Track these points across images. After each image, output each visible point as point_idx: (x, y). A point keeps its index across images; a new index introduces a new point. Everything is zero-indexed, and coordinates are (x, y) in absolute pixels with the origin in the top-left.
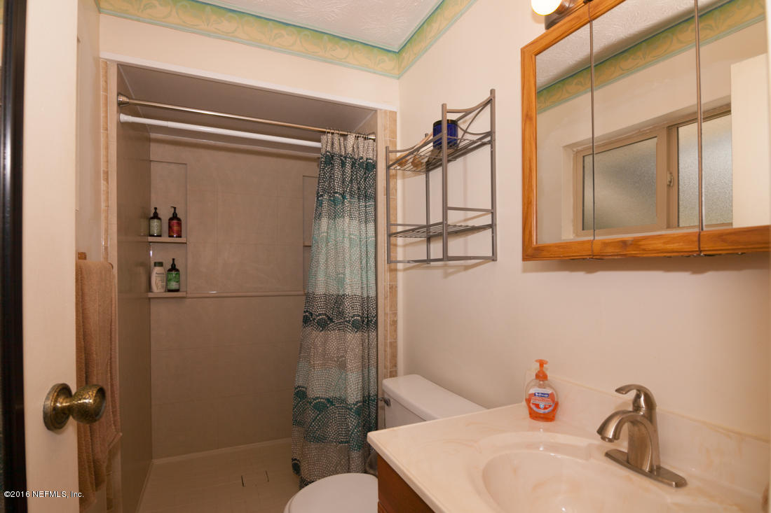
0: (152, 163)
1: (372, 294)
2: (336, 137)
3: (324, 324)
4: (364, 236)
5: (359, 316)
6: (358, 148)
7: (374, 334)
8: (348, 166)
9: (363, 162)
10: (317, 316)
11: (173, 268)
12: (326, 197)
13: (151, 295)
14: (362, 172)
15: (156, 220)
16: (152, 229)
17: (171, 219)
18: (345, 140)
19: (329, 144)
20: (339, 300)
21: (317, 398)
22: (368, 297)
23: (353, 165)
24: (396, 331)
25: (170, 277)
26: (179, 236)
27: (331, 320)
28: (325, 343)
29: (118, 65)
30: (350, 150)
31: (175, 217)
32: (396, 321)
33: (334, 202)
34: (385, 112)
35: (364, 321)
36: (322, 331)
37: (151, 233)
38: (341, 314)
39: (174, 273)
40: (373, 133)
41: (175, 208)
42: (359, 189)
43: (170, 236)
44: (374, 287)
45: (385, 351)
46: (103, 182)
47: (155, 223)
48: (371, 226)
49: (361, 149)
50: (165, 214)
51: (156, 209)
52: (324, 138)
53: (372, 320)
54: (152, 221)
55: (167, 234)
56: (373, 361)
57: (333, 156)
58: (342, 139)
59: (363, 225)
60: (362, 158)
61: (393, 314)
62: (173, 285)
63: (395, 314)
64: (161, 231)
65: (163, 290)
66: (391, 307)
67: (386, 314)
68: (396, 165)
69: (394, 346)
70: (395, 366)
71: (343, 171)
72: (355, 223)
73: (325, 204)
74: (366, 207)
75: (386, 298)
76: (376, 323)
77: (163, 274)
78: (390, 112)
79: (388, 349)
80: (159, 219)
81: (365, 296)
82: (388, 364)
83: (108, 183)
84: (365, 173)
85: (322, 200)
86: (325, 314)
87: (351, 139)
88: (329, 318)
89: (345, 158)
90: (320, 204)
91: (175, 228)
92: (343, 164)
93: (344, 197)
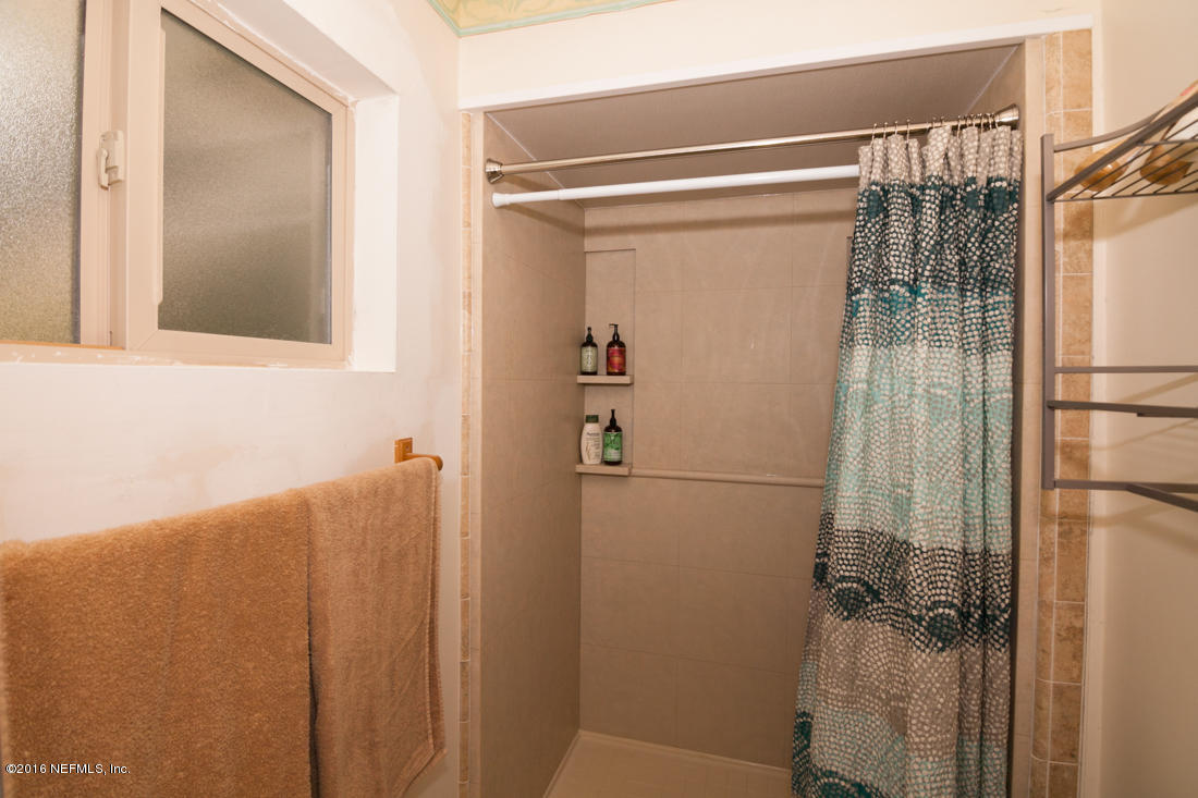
0: (588, 256)
1: (1001, 545)
2: (896, 143)
3: (853, 604)
4: (976, 387)
5: (952, 606)
6: (962, 156)
7: (1003, 655)
8: (930, 210)
9: (975, 193)
10: (838, 581)
11: (613, 426)
12: (867, 294)
13: (580, 468)
14: (973, 218)
15: (590, 348)
16: (584, 362)
17: (610, 345)
18: (923, 143)
19: (878, 166)
20: (897, 552)
21: (831, 774)
22: (986, 551)
23: (946, 203)
24: (1078, 655)
25: (608, 440)
26: (622, 373)
27: (876, 595)
28: (857, 647)
29: (485, 113)
30: (935, 166)
31: (616, 342)
32: (1082, 631)
33: (888, 304)
34: (1051, 39)
35: (970, 615)
36: (847, 618)
37: (584, 369)
38: (900, 588)
39: (613, 434)
40: (1012, 107)
41: (616, 326)
42: (962, 263)
43: (609, 374)
44: (1008, 527)
45: (1038, 706)
46: (462, 312)
47: (589, 352)
48: (1001, 362)
49: (970, 157)
50: (603, 338)
51: (589, 329)
52: (865, 151)
53: (995, 618)
54: (584, 349)
55: (605, 371)
56: (997, 728)
57: (886, 192)
58: (914, 143)
59: (974, 361)
60: (973, 180)
61: (1073, 608)
62: (613, 455)
63: (1080, 610)
64: (596, 365)
65: (598, 461)
66: (1064, 586)
67: (1044, 606)
68: (1079, 188)
69: (1070, 697)
70: (1073, 754)
71: (917, 225)
72: (950, 354)
73: (865, 312)
74: (984, 308)
75: (1045, 560)
76: (1011, 628)
77: (598, 434)
78: (1068, 34)
79: (1050, 705)
80: (594, 345)
81: (976, 546)
82: (1048, 745)
83: (470, 312)
84: (984, 220)
85: (857, 302)
86: (859, 580)
87: (940, 137)
88: (869, 588)
89: (922, 188)
90: (852, 311)
91: (617, 360)
92: (916, 206)
93: (914, 291)
